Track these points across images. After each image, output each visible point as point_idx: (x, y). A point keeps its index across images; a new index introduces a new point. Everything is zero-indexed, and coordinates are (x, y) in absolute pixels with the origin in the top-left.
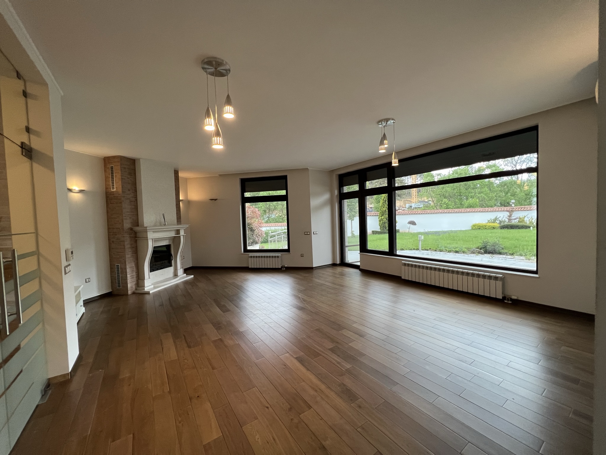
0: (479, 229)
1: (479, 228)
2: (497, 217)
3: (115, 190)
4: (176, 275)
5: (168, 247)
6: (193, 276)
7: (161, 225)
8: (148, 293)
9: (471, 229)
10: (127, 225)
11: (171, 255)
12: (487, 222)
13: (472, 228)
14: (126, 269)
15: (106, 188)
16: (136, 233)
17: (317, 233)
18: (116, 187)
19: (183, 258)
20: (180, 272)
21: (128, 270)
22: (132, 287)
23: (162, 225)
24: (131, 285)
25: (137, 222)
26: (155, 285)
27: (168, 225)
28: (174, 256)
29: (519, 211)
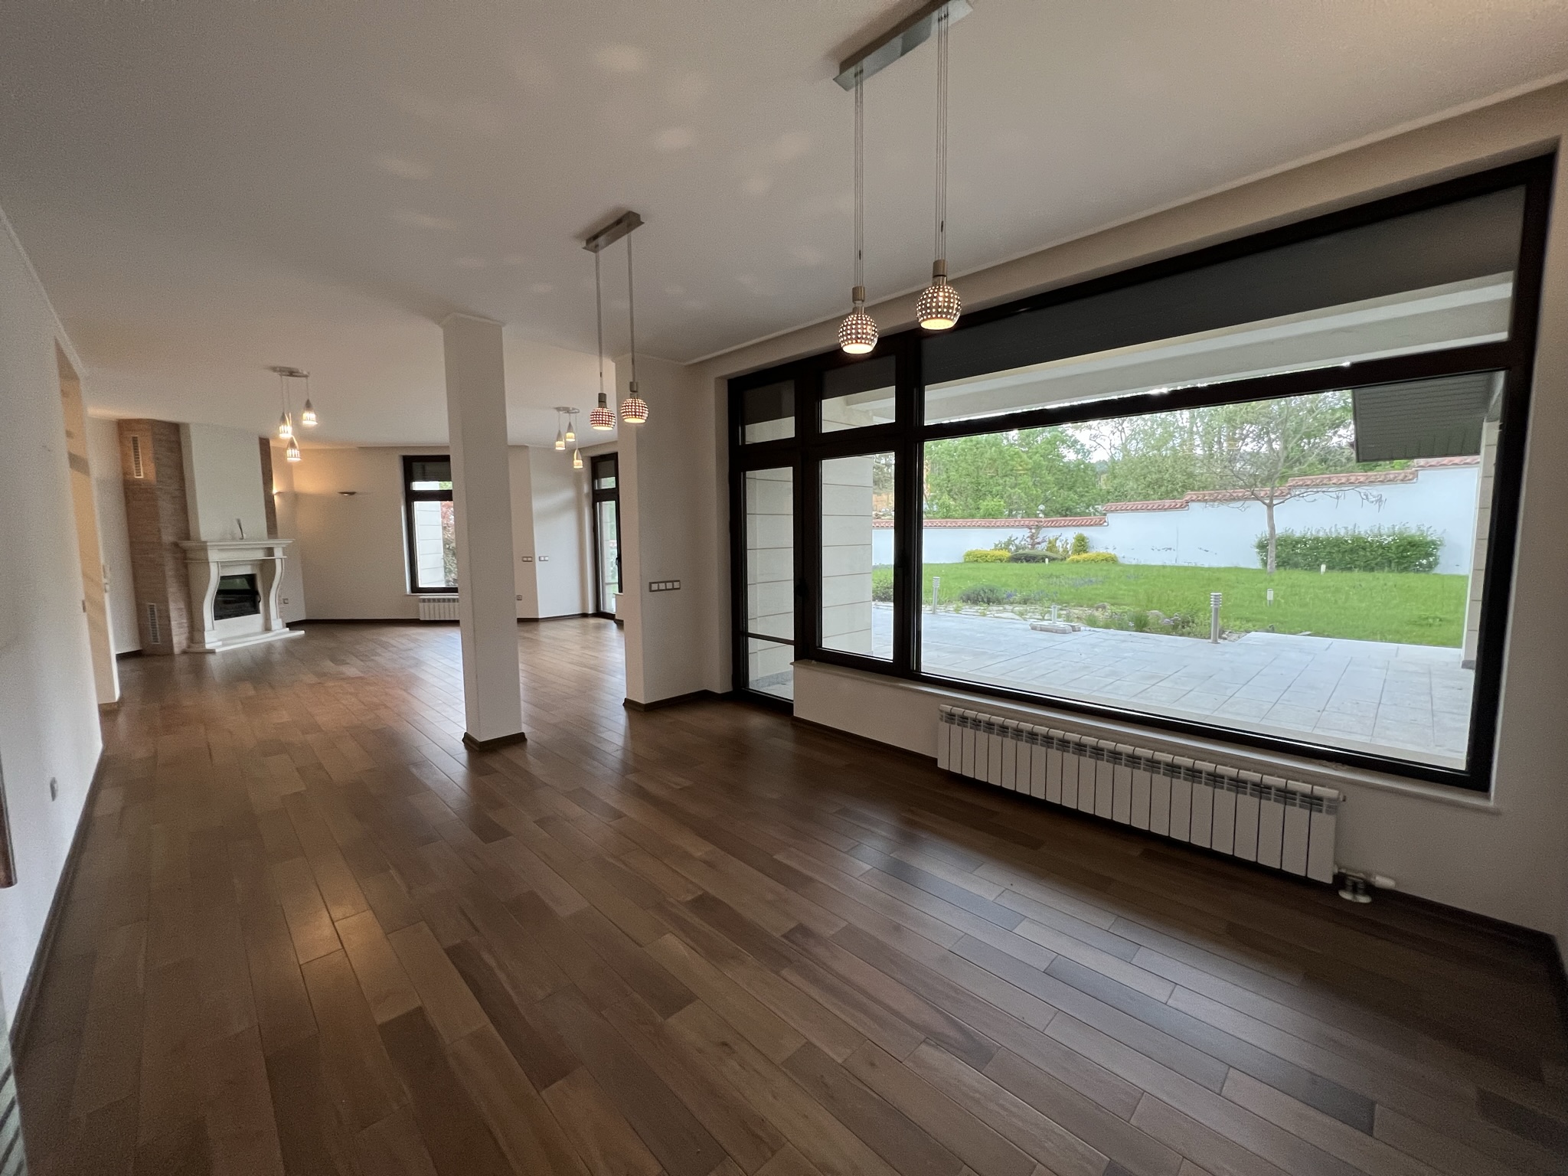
0: (977, 561)
1: (975, 559)
2: (1011, 538)
3: (142, 477)
4: (267, 628)
5: (251, 579)
6: (303, 632)
7: (234, 539)
8: (212, 652)
9: (962, 561)
10: (168, 537)
11: (257, 593)
12: (993, 548)
13: (965, 559)
14: (167, 611)
15: (125, 474)
16: (184, 551)
17: (547, 558)
18: (145, 471)
19: (284, 601)
20: (277, 624)
21: (174, 615)
22: (180, 643)
23: (237, 537)
24: (179, 639)
25: (186, 532)
26: (225, 641)
27: (247, 540)
28: (264, 594)
29: (1048, 527)
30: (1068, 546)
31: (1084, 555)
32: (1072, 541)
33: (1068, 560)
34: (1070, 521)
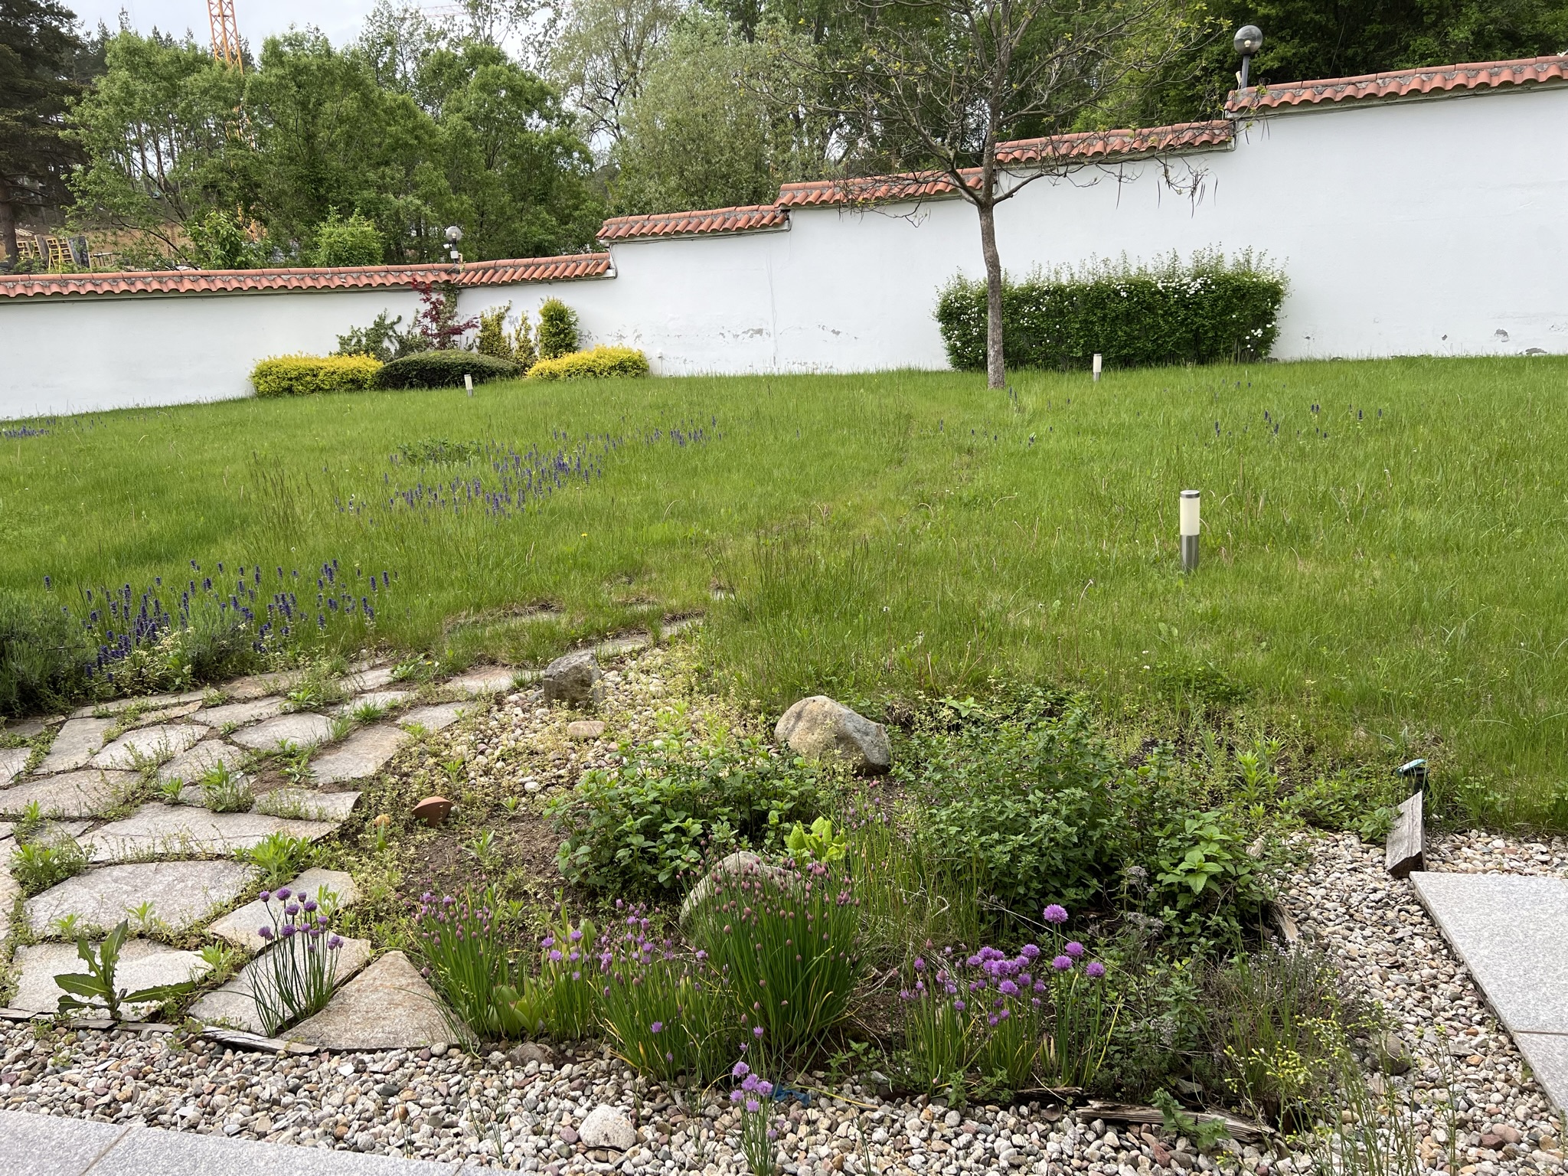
0: (288, 390)
9: (249, 391)
12: (337, 348)
13: (255, 386)
29: (476, 286)
30: (532, 336)
31: (568, 359)
32: (536, 320)
33: (530, 372)
34: (528, 266)
